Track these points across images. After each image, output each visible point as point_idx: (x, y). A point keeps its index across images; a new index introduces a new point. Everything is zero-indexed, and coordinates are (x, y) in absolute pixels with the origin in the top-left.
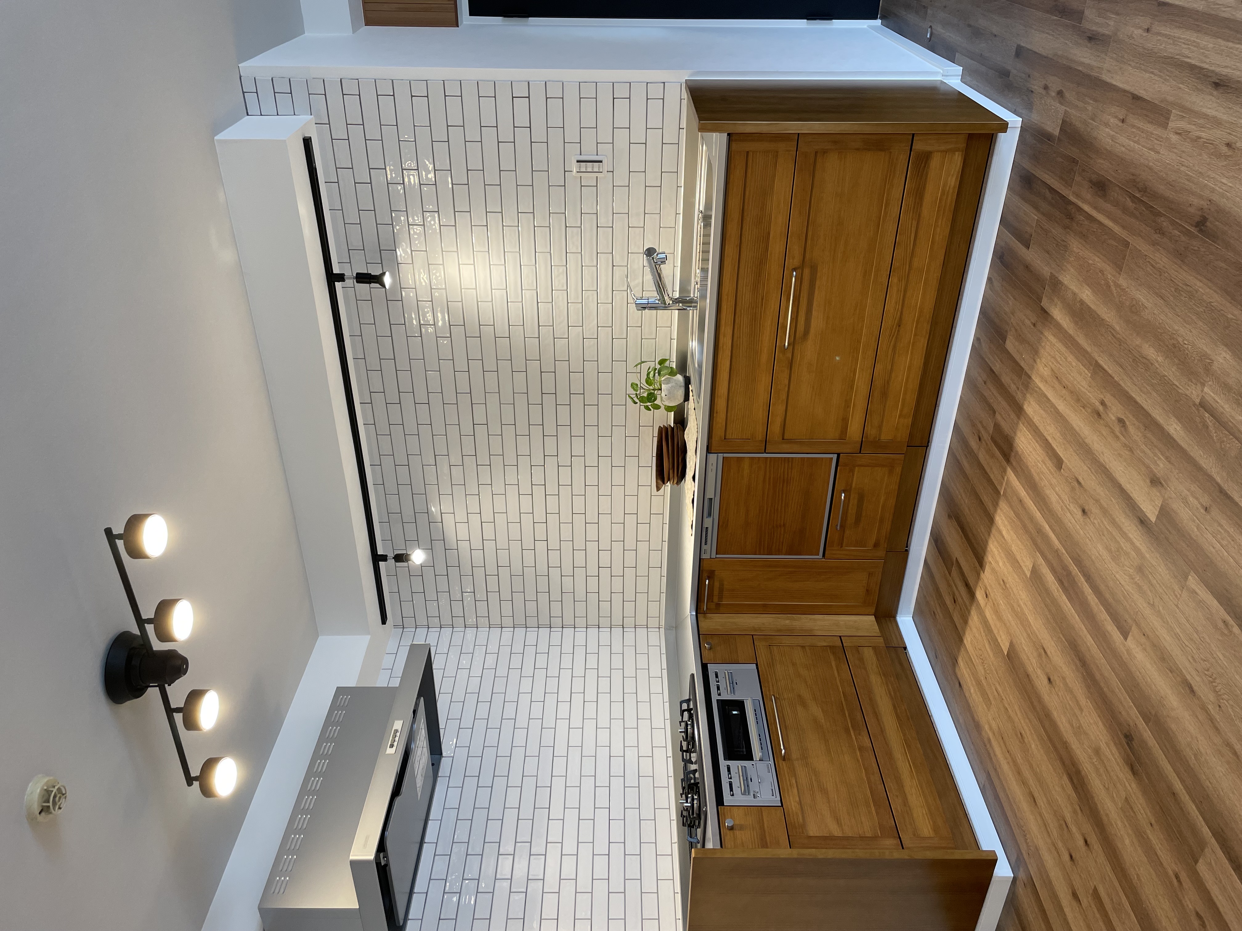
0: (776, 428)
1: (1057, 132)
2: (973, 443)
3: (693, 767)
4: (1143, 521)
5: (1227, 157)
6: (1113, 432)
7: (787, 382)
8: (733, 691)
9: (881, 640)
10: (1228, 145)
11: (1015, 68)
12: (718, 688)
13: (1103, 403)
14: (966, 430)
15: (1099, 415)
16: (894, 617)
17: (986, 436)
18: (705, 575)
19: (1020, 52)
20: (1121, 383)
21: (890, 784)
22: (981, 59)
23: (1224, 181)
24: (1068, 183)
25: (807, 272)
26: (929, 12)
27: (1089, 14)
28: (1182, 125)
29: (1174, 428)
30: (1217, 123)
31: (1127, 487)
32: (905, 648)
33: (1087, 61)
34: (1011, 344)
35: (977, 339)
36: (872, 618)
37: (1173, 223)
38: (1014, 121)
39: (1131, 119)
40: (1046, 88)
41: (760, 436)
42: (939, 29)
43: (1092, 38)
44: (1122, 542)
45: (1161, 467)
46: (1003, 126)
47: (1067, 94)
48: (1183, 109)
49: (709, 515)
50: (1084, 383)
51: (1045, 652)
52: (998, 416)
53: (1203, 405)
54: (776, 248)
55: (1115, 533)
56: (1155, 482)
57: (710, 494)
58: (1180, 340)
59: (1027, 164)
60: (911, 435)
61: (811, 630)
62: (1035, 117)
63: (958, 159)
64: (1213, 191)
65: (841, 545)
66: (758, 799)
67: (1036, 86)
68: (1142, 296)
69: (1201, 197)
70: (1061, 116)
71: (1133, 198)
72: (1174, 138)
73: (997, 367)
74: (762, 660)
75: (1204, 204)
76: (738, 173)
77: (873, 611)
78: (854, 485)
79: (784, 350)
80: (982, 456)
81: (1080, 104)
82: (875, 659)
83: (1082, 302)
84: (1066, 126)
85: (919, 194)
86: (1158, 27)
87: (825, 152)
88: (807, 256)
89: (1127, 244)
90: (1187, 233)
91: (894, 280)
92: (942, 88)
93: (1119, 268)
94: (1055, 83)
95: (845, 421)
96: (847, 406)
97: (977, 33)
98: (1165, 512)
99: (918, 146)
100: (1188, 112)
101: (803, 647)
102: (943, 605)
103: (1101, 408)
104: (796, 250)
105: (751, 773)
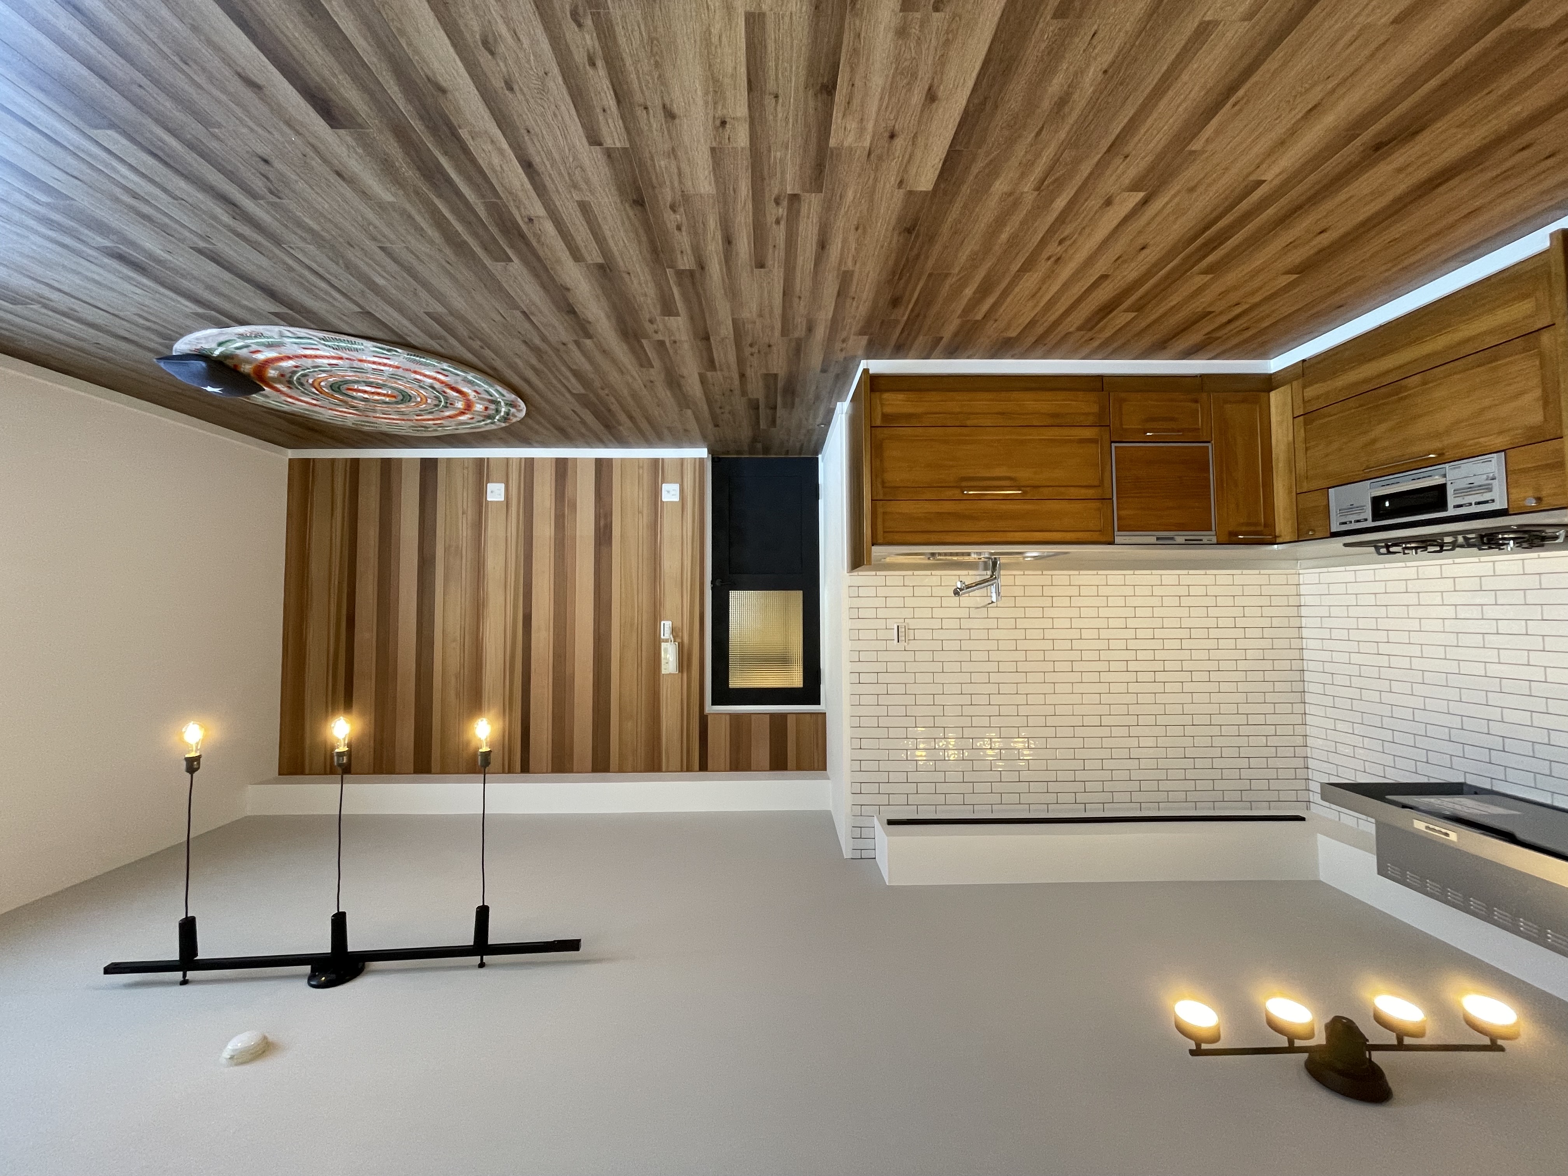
0: (1090, 493)
1: (866, 337)
2: (1096, 343)
3: (1460, 539)
4: (1145, 202)
5: (864, 228)
6: (1071, 245)
7: (1051, 489)
8: (1362, 508)
9: (1295, 383)
10: (857, 229)
11: (834, 370)
12: (1358, 521)
13: (1049, 258)
14: (1086, 350)
15: (1059, 259)
16: (1271, 375)
17: (1090, 334)
18: (1234, 539)
19: (824, 371)
20: (1030, 251)
21: (1468, 349)
22: (831, 393)
23: (879, 224)
24: (897, 321)
25: (964, 484)
26: (810, 427)
27: (797, 335)
28: (850, 263)
29: (1060, 203)
30: (845, 241)
31: (1115, 222)
32: (1304, 361)
33: (823, 330)
34: (1013, 334)
35: (1013, 357)
36: (1272, 394)
37: (911, 249)
38: (863, 364)
39: (852, 294)
40: (842, 350)
41: (1097, 504)
42: (819, 420)
43: (810, 329)
44: (1166, 212)
45: (1094, 203)
46: (866, 371)
47: (842, 338)
48: (840, 264)
49: (1172, 539)
50: (1035, 276)
51: (1291, 243)
52: (1071, 330)
53: (1038, 189)
54: (948, 507)
55: (1159, 219)
56: (1108, 202)
57: (1153, 540)
58: (991, 220)
59: (889, 350)
60: (1093, 390)
61: (1289, 444)
62: (860, 352)
63: (886, 396)
64: (887, 230)
65: (1197, 429)
66: (1496, 475)
67: (841, 356)
68: (963, 256)
69: (892, 236)
70: (856, 337)
71: (900, 279)
72: (858, 265)
73: (1031, 339)
74: (1324, 484)
75: (897, 232)
76: (897, 537)
77: (1266, 394)
78: (1140, 427)
79: (1024, 493)
80: (1108, 333)
81: (848, 328)
82: (1316, 386)
83: (974, 293)
84: (862, 333)
85: (909, 416)
86: (797, 292)
87: (883, 482)
88: (951, 485)
89: (930, 275)
90: (917, 236)
91: (969, 423)
92: (850, 412)
93: (947, 275)
94: (838, 345)
95: (1082, 441)
96: (1070, 441)
97: (817, 398)
98: (1134, 187)
99: (878, 422)
100: (842, 260)
101: (1307, 449)
102: (1254, 337)
103: (1053, 259)
104: (949, 493)
105: (1463, 484)
